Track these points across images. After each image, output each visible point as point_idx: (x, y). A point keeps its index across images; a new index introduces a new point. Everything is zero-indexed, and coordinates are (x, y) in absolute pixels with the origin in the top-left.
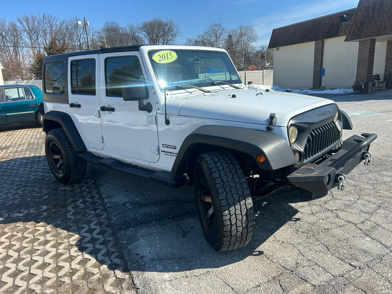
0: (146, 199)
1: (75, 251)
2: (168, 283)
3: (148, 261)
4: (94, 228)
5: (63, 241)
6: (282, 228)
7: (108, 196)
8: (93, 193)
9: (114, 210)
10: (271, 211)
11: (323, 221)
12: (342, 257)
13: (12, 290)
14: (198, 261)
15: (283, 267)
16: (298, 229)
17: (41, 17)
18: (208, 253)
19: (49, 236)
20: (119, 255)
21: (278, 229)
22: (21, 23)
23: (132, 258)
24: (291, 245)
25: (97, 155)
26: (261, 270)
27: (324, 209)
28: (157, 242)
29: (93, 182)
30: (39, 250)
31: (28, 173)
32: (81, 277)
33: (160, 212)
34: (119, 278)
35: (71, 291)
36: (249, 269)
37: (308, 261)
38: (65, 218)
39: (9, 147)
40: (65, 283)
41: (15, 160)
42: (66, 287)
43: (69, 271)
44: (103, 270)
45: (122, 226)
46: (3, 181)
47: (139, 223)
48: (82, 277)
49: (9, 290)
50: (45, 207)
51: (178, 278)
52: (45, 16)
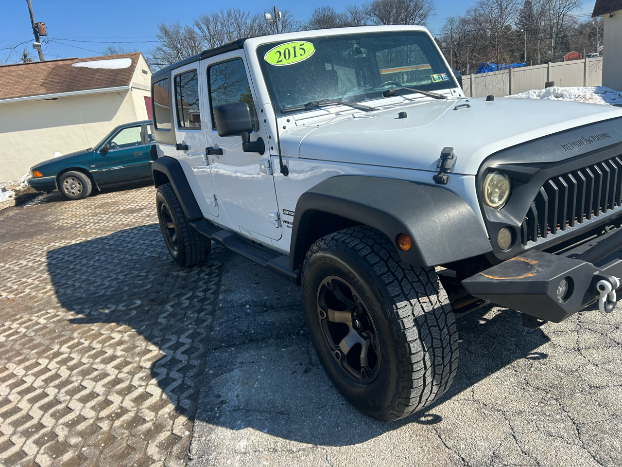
0: (279, 299)
1: (140, 379)
2: (238, 457)
3: (229, 410)
4: (183, 342)
5: (133, 360)
6: (497, 374)
7: (227, 290)
8: (211, 283)
9: (224, 314)
10: (490, 336)
11: (593, 368)
12: (603, 454)
13: (33, 430)
14: (308, 423)
15: (463, 459)
16: (530, 380)
17: (225, 15)
18: (331, 410)
19: (120, 349)
20: (194, 394)
21: (486, 375)
22: (200, 28)
23: (208, 402)
24: (501, 413)
25: (217, 225)
26: (414, 459)
27: (608, 341)
28: (259, 377)
29: (219, 264)
30: (97, 370)
31: (146, 247)
32: (126, 424)
33: (290, 323)
34: (175, 434)
35: (103, 445)
36: (391, 452)
37: (521, 453)
38: (154, 321)
39: (143, 209)
40: (101, 430)
41: (140, 228)
42: (99, 437)
43: (116, 411)
44: (160, 417)
45: (221, 342)
46: (109, 260)
47: (250, 340)
48: (128, 424)
49: (30, 430)
50: (139, 302)
51: (259, 451)
52: (230, 13)
